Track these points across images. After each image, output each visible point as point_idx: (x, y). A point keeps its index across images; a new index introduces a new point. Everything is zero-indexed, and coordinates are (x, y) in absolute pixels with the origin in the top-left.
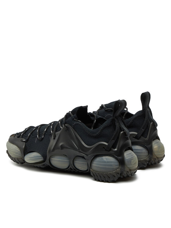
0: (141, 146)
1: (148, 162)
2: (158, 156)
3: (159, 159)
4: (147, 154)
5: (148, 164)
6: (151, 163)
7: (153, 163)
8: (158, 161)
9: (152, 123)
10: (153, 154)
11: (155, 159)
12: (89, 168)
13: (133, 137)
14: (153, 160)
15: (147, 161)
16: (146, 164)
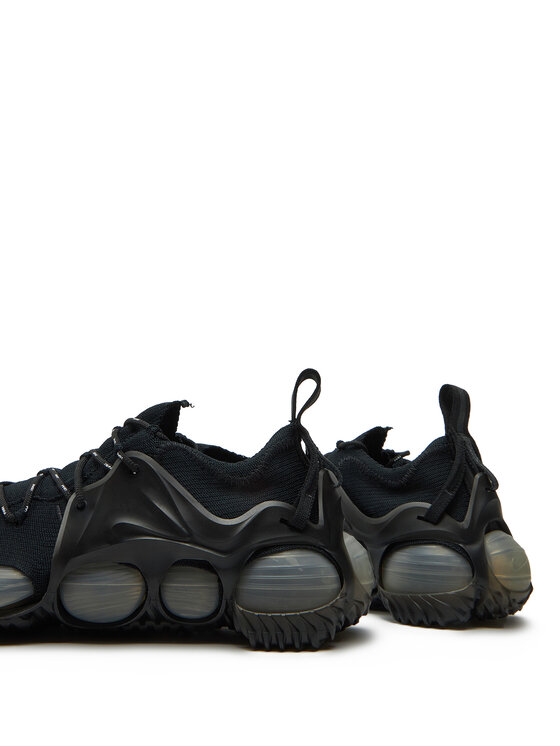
0: (446, 546)
1: (472, 605)
2: (508, 585)
3: (512, 596)
4: (468, 574)
5: (474, 612)
6: (486, 609)
7: (491, 609)
8: (510, 605)
9: (478, 476)
10: (491, 575)
11: (499, 594)
12: (224, 602)
13: (419, 518)
14: (491, 598)
15: (471, 599)
16: (466, 609)
